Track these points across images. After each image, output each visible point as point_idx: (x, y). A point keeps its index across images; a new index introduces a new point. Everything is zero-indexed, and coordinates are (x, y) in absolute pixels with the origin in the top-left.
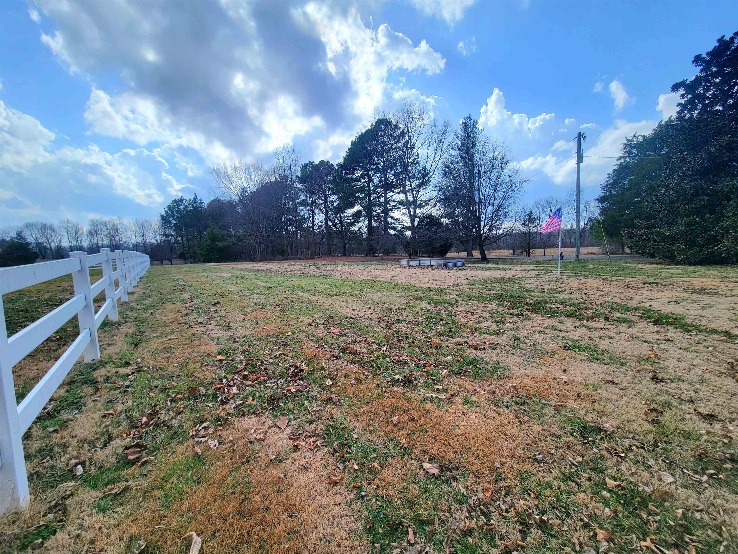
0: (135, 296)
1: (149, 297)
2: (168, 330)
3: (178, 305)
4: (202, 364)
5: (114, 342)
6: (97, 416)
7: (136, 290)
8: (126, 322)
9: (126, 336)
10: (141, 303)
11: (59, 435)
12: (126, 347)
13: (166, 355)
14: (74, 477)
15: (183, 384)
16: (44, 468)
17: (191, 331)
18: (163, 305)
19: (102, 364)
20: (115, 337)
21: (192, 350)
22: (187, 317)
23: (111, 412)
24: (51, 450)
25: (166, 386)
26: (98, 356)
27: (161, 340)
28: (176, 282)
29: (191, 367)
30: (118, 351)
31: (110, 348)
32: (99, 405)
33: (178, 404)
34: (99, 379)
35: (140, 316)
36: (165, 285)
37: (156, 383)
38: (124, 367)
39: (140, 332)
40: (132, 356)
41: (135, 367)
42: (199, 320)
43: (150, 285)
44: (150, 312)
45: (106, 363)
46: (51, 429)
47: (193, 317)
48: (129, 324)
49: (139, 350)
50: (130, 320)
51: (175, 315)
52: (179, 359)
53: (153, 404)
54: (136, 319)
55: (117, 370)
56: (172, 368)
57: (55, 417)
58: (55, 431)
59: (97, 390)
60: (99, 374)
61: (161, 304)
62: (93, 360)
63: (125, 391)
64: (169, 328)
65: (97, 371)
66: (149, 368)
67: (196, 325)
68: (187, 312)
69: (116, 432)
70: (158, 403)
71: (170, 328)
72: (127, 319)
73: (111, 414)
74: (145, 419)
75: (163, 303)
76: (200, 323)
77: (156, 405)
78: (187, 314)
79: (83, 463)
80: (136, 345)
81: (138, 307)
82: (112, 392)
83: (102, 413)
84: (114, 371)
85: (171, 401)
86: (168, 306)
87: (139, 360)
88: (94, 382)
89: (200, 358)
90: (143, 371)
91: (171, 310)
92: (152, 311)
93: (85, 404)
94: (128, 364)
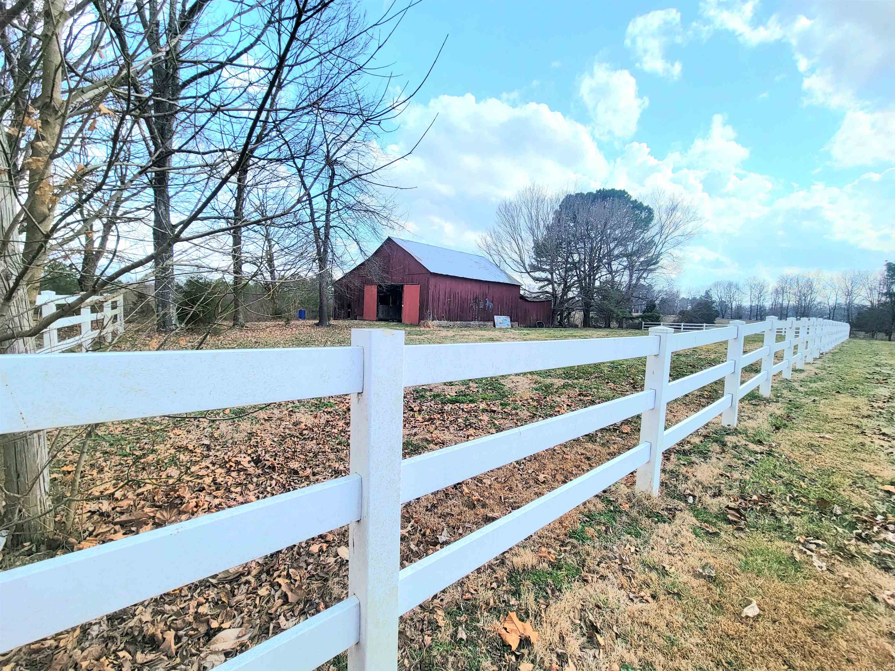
0: (802, 376)
1: (822, 380)
2: (827, 427)
3: (861, 401)
4: (855, 483)
5: (756, 417)
6: (717, 471)
7: (808, 367)
8: (777, 402)
9: (771, 415)
10: (807, 385)
11: (685, 469)
12: (766, 426)
13: (809, 452)
14: (686, 502)
15: (815, 491)
16: (671, 483)
17: (861, 439)
18: (837, 394)
19: (736, 432)
20: (759, 412)
21: (848, 461)
22: (865, 420)
23: (728, 474)
24: (678, 476)
25: (791, 481)
26: (734, 424)
27: (811, 435)
28: (878, 369)
29: (836, 479)
30: (756, 426)
31: (750, 421)
32: (721, 464)
33: (798, 504)
34: (728, 444)
35: (798, 399)
36: (856, 370)
37: (782, 473)
38: (756, 444)
39: (788, 416)
40: (769, 437)
41: (766, 448)
42: (884, 430)
43: (832, 365)
44: (813, 399)
45: (740, 433)
46: (682, 462)
47: (878, 423)
48: (779, 405)
49: (778, 434)
50: (783, 400)
51: (848, 412)
52: (823, 463)
53: (769, 490)
54: (790, 401)
55: (747, 443)
56: (808, 469)
57: (687, 456)
58: (684, 465)
59: (724, 451)
60: (730, 440)
61: (834, 393)
62: (729, 425)
63: (747, 465)
64: (830, 424)
65: (729, 437)
66: (781, 456)
67: (875, 434)
68: (870, 413)
69: (726, 492)
70: (775, 492)
71: (832, 425)
72: (780, 399)
73: (728, 477)
74: (755, 497)
75: (838, 392)
76: (884, 434)
77: (772, 493)
78: (869, 416)
79: (694, 497)
80: (778, 428)
81: (800, 389)
82: (736, 460)
83: (721, 472)
84: (744, 442)
85: (791, 498)
86: (844, 398)
87: (774, 445)
88: (724, 444)
89: (855, 475)
90: (774, 457)
91: (845, 405)
92: (816, 398)
93: (710, 458)
94: (760, 442)
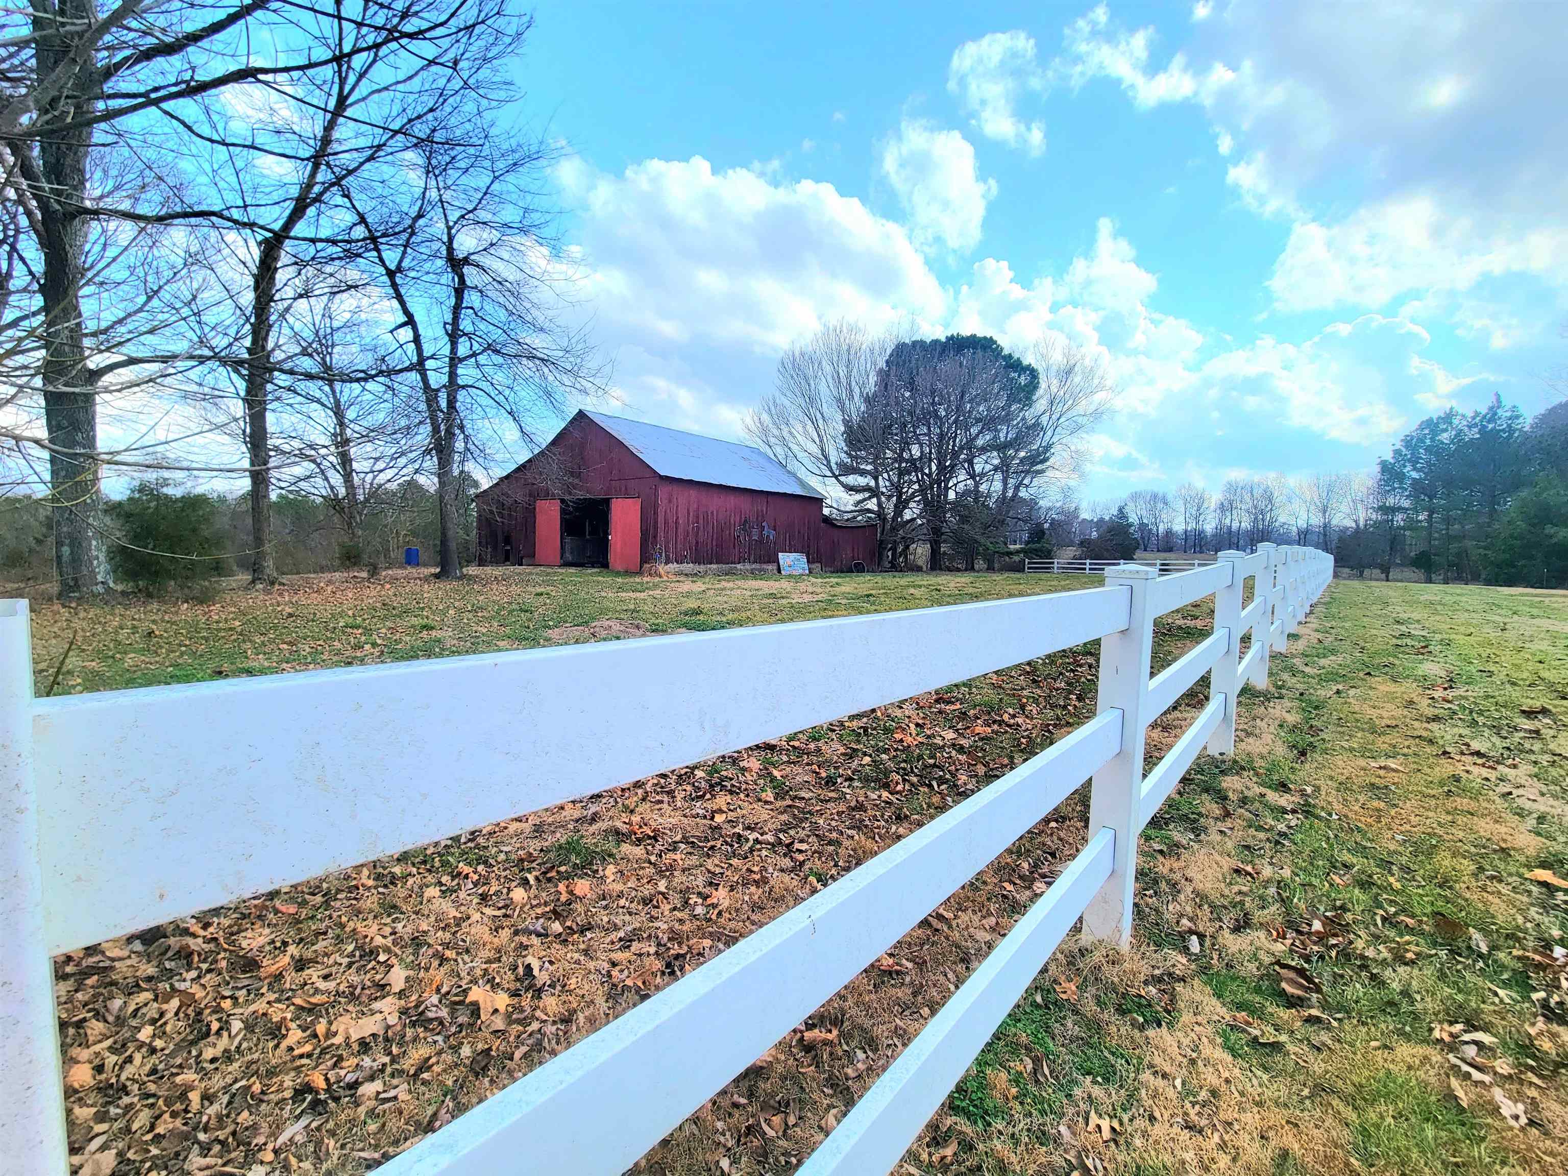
0: (1301, 645)
1: (1333, 652)
2: (1382, 743)
3: (1410, 689)
4: (1481, 869)
5: (1257, 731)
6: (1228, 864)
7: (1302, 630)
8: (1281, 697)
9: (1281, 726)
10: (1314, 663)
11: (1168, 863)
12: (1281, 750)
13: (1376, 803)
14: (1186, 950)
15: (1421, 896)
16: (1147, 905)
17: (1445, 768)
18: (1368, 678)
19: (1236, 767)
20: (1258, 721)
21: (1450, 818)
22: (1434, 726)
23: (1249, 868)
24: (1156, 882)
25: (1370, 876)
26: (1230, 752)
27: (1362, 762)
28: (1403, 628)
29: (1445, 861)
30: (1265, 751)
31: (1251, 740)
32: (1230, 845)
33: (1401, 936)
34: (1230, 794)
35: (1312, 691)
36: (1374, 632)
37: (1347, 857)
38: (1276, 790)
39: (1312, 726)
40: (1293, 773)
41: (1297, 799)
42: (1475, 745)
43: (1334, 623)
44: (1335, 688)
45: (1243, 768)
46: (1157, 847)
47: (1456, 730)
48: (1287, 703)
49: (1307, 766)
50: (1291, 695)
51: (1400, 711)
52: (1408, 827)
53: (1338, 903)
54: (1302, 694)
55: (1263, 790)
56: (1389, 843)
57: (1161, 829)
58: (1161, 852)
59: (1228, 814)
60: (1231, 783)
61: (1361, 674)
62: (1221, 754)
63: (1277, 843)
64: (1382, 738)
65: (1228, 779)
66: (1330, 815)
67: (1462, 753)
68: (1437, 712)
69: (1259, 916)
70: (1350, 906)
71: (1387, 739)
72: (1284, 691)
73: (1250, 874)
74: (1317, 926)
75: (1369, 674)
76: (1478, 754)
77: (1343, 908)
78: (1436, 719)
79: (1201, 937)
80: (1303, 753)
81: (1307, 670)
82: (1252, 831)
83: (1235, 863)
84: (1258, 790)
85: (1384, 920)
86: (1382, 685)
87: (1309, 790)
88: (1222, 797)
89: (1473, 849)
90: (1318, 817)
91: (1390, 697)
92: (1340, 687)
93: (1205, 829)
94: (1283, 787)
